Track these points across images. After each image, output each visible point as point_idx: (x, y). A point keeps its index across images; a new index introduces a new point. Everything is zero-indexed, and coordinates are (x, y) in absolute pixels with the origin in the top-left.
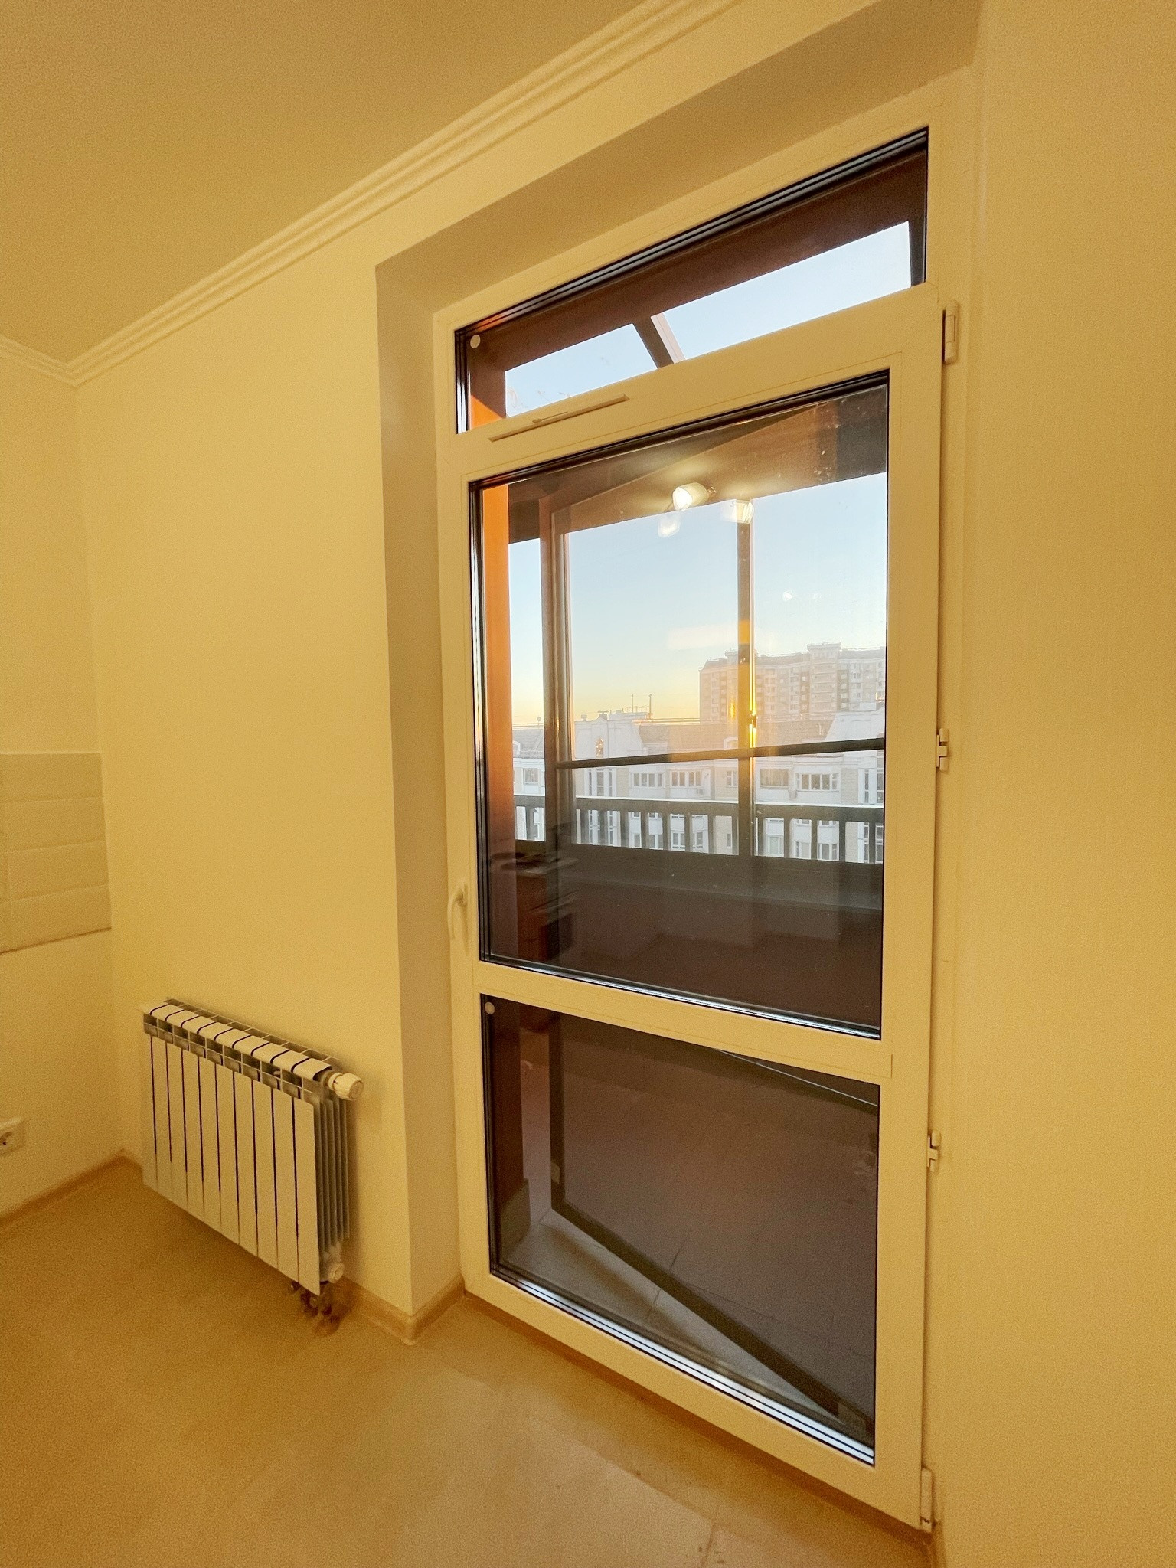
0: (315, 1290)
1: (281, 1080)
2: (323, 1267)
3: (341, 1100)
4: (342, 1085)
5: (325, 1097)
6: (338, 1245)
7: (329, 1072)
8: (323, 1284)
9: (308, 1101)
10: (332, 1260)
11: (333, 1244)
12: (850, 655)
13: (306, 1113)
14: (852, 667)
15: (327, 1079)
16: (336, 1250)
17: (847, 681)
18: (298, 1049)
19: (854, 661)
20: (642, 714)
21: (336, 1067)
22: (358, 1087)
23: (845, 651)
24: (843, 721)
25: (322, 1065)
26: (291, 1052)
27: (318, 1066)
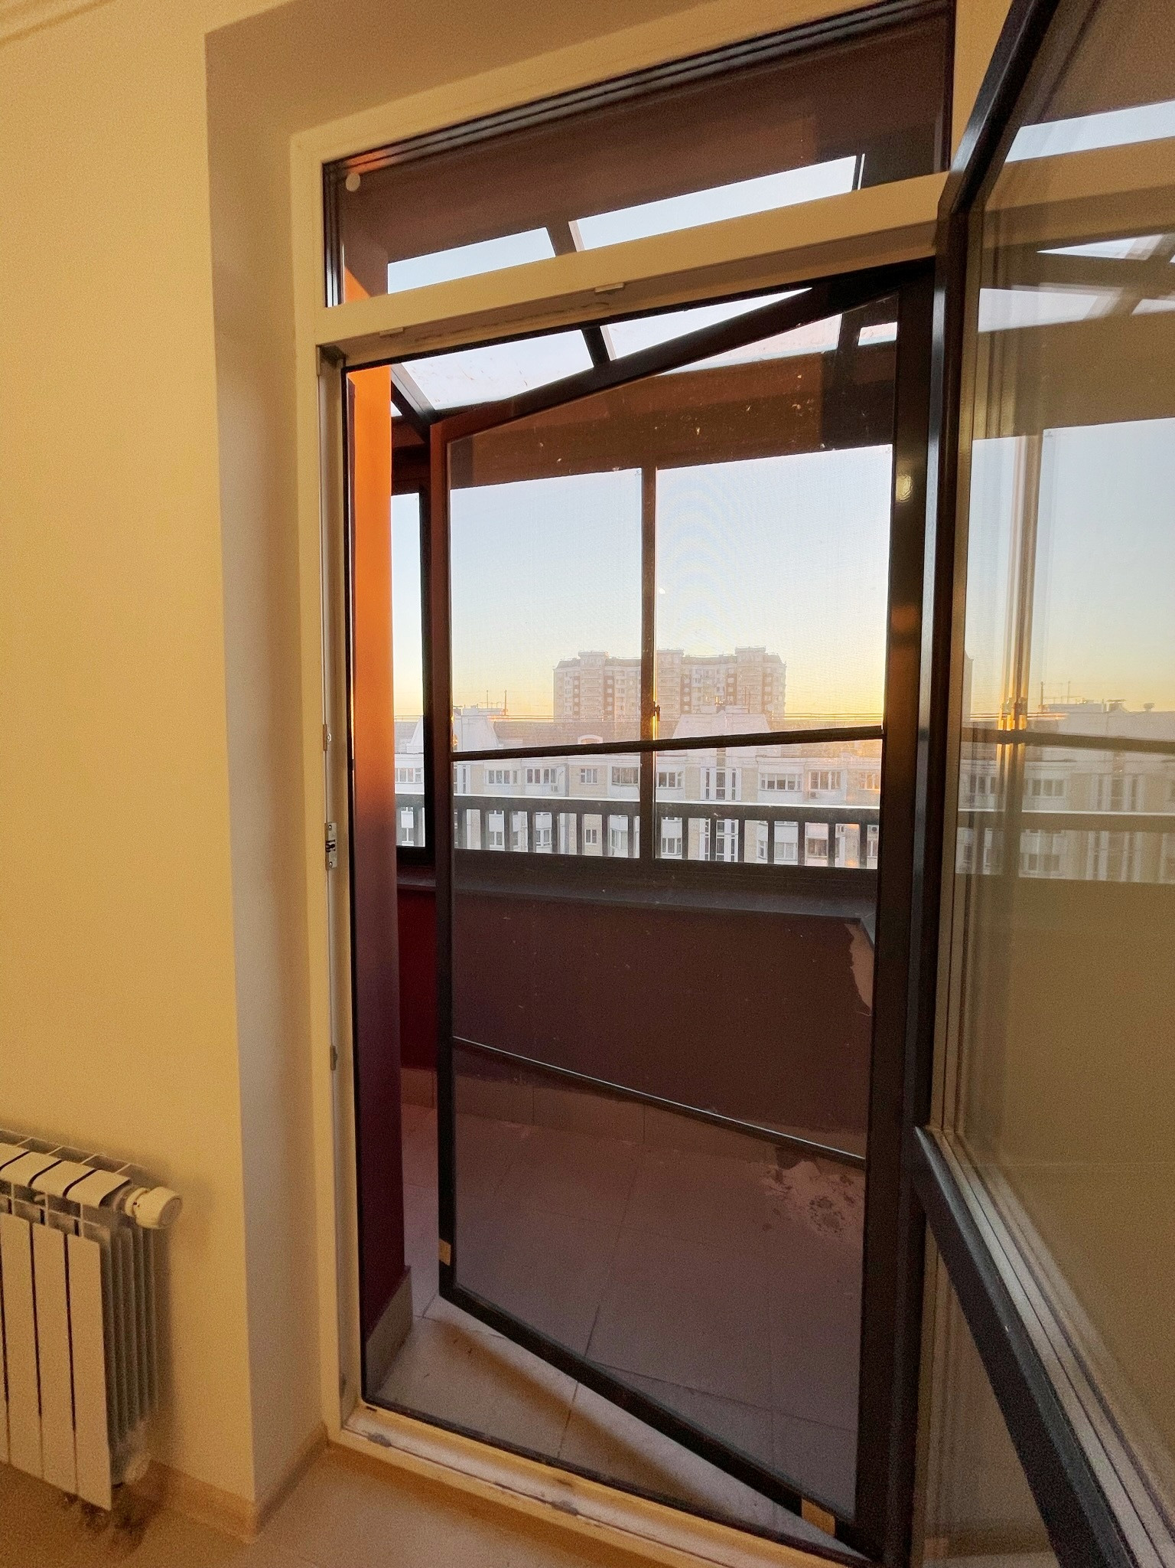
0: (104, 1501)
1: (46, 1209)
2: (117, 1466)
3: (146, 1231)
4: (147, 1207)
5: (121, 1224)
6: (141, 1426)
7: (128, 1187)
8: (117, 1487)
9: (92, 1236)
10: (131, 1451)
11: (133, 1427)
12: (689, 661)
13: (87, 1255)
14: (694, 672)
15: (123, 1201)
16: (138, 1434)
17: (689, 686)
18: (76, 1158)
19: (695, 667)
20: (497, 710)
21: (141, 1178)
22: (172, 1209)
23: (688, 657)
24: (687, 722)
25: (117, 1179)
26: (64, 1162)
27: (108, 1181)
